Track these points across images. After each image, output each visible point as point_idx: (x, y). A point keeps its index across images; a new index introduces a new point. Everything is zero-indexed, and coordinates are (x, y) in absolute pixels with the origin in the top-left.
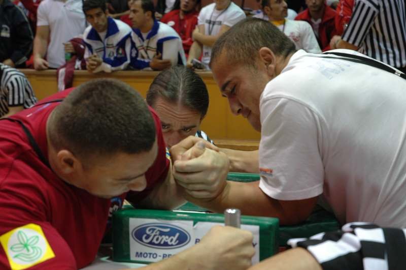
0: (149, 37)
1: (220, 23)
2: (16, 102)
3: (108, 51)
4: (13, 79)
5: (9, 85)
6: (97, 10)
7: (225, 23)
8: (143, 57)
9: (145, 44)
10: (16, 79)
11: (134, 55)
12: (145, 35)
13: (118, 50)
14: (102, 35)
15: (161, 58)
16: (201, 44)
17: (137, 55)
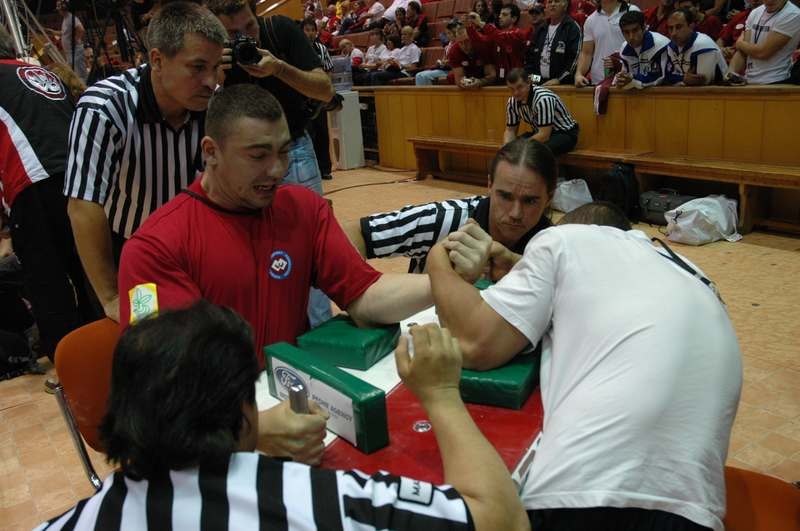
0: (684, 51)
1: (768, 29)
2: (544, 122)
3: (643, 66)
4: (542, 100)
5: (538, 105)
6: (634, 26)
7: (775, 29)
8: (678, 71)
9: (680, 58)
10: (545, 100)
11: (669, 69)
12: (680, 49)
13: (652, 65)
14: (638, 50)
15: (695, 72)
16: (744, 54)
17: (673, 69)
